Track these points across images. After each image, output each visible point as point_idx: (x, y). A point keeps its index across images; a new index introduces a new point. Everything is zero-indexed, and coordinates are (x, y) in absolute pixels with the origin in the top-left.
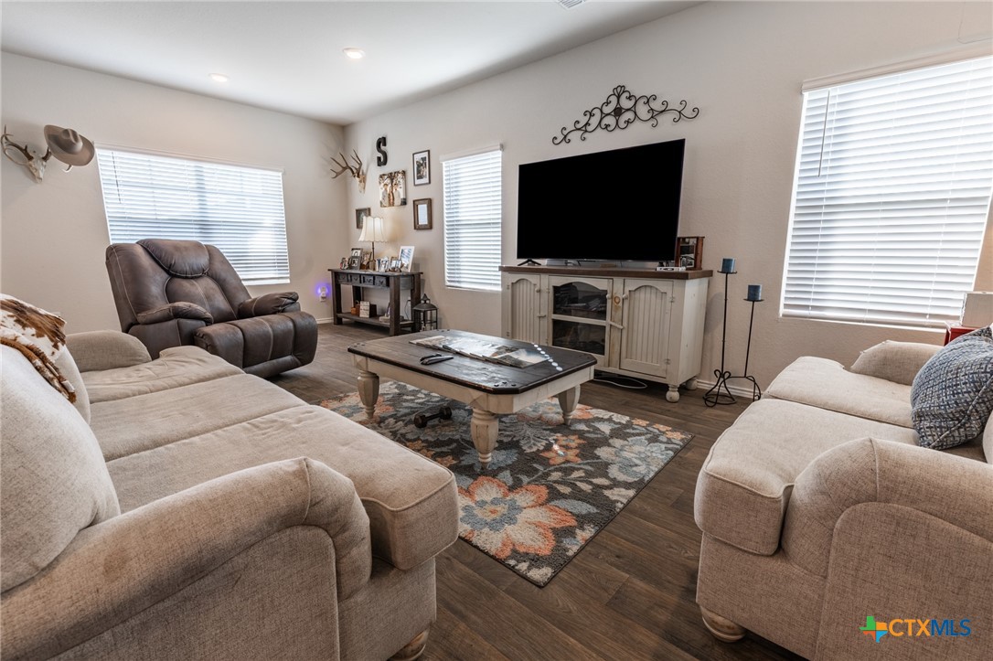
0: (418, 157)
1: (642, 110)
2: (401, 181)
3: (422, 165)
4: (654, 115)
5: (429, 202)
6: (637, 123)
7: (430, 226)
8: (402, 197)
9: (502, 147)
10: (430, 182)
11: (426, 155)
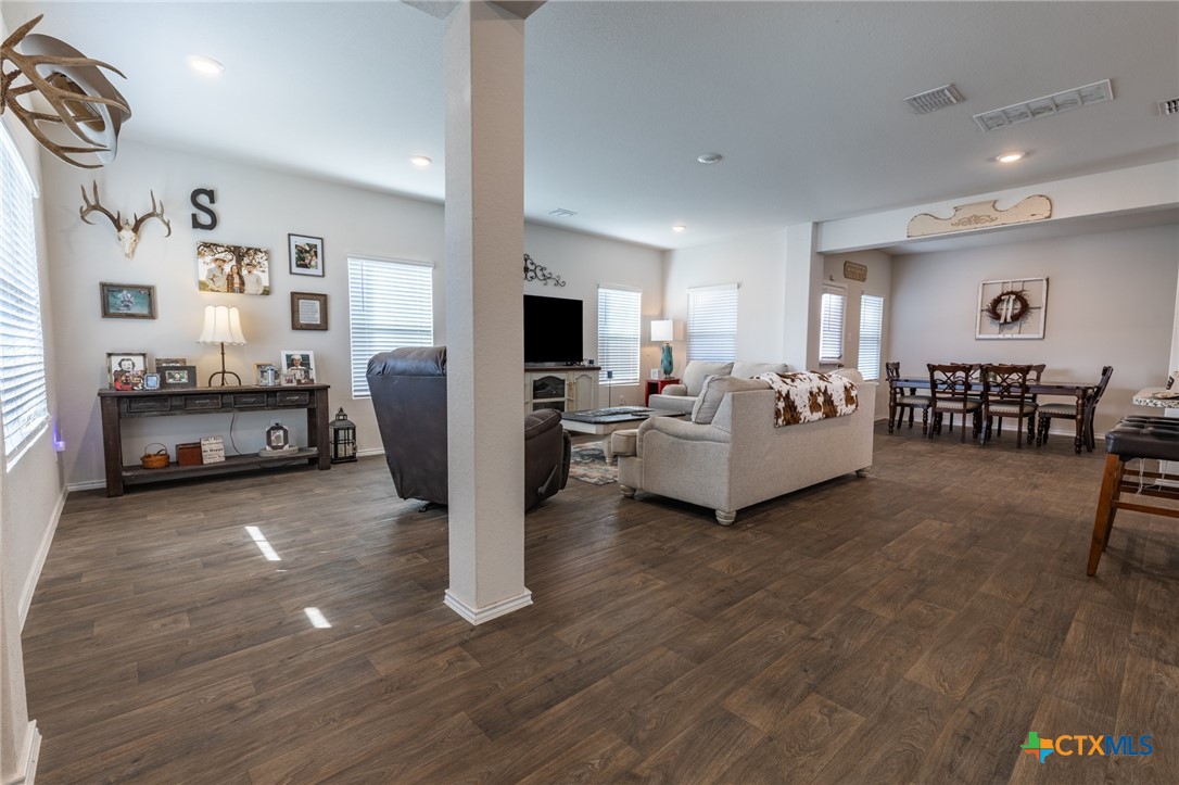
0: (302, 242)
1: (539, 273)
2: (266, 263)
3: (306, 252)
4: (546, 278)
5: (323, 299)
6: (535, 281)
7: (323, 326)
8: (265, 283)
9: (435, 267)
10: (323, 276)
11: (318, 242)
